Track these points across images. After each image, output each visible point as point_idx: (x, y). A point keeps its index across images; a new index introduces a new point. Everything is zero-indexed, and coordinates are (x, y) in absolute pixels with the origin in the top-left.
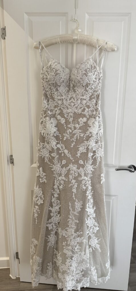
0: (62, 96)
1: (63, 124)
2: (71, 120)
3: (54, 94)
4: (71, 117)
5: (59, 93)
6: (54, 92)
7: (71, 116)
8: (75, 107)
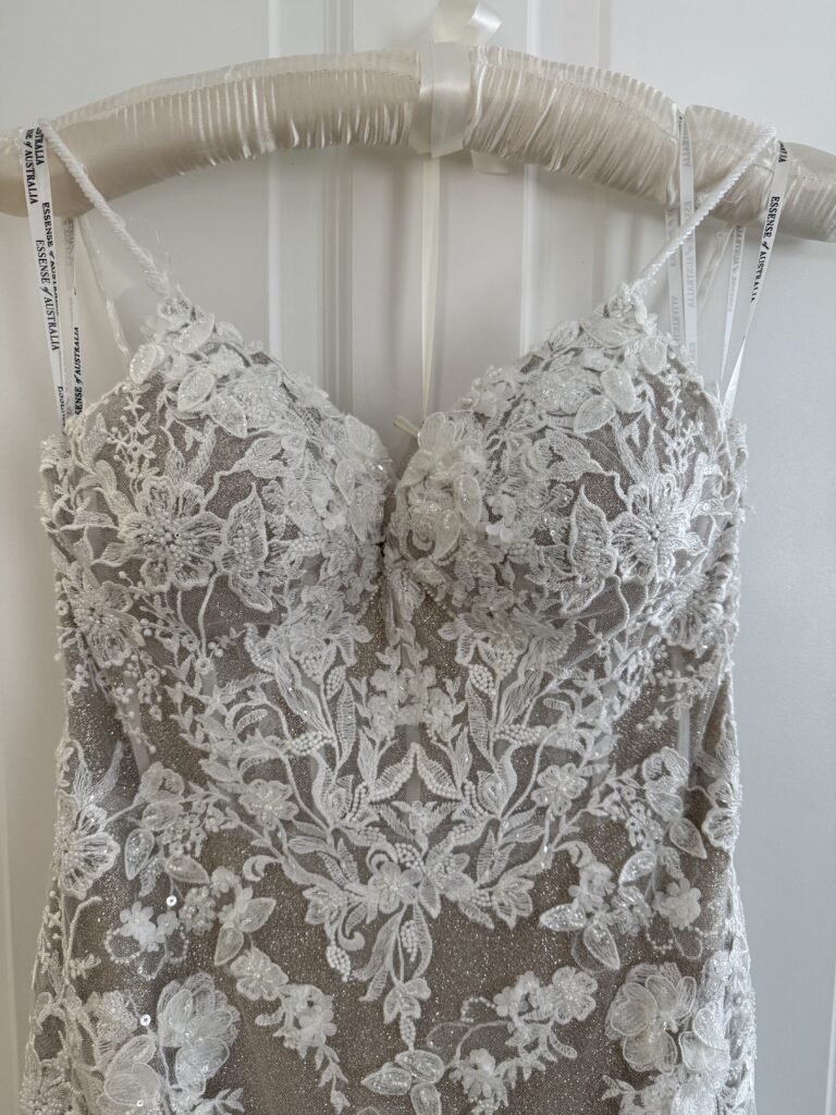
0: (299, 727)
1: (312, 1051)
2: (405, 1002)
3: (199, 708)
4: (405, 964)
5: (260, 698)
6: (194, 693)
7: (400, 954)
8: (456, 851)
